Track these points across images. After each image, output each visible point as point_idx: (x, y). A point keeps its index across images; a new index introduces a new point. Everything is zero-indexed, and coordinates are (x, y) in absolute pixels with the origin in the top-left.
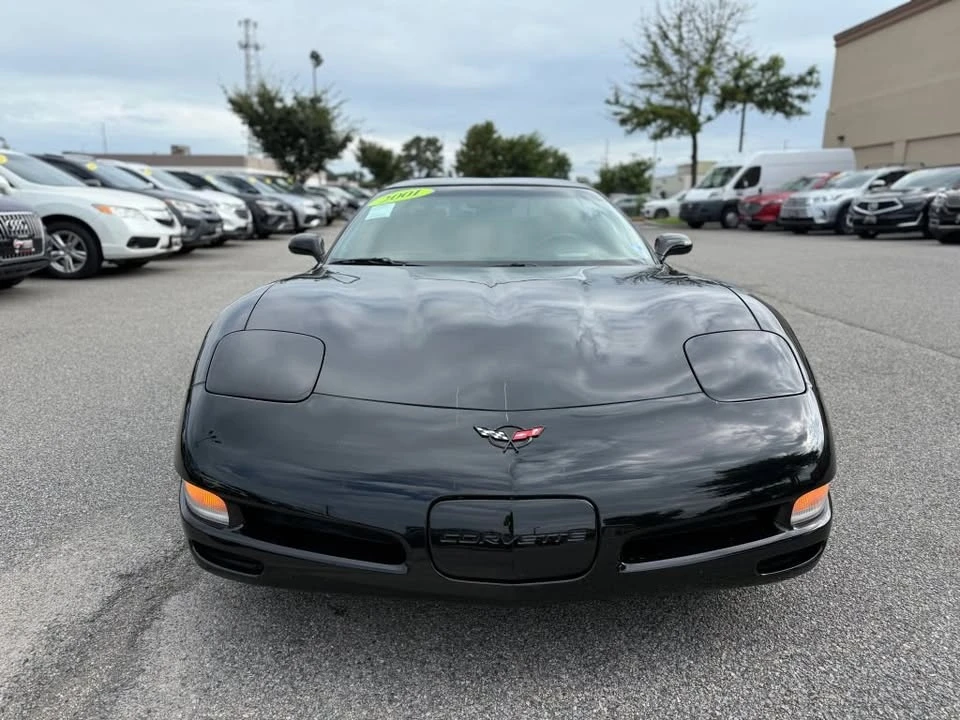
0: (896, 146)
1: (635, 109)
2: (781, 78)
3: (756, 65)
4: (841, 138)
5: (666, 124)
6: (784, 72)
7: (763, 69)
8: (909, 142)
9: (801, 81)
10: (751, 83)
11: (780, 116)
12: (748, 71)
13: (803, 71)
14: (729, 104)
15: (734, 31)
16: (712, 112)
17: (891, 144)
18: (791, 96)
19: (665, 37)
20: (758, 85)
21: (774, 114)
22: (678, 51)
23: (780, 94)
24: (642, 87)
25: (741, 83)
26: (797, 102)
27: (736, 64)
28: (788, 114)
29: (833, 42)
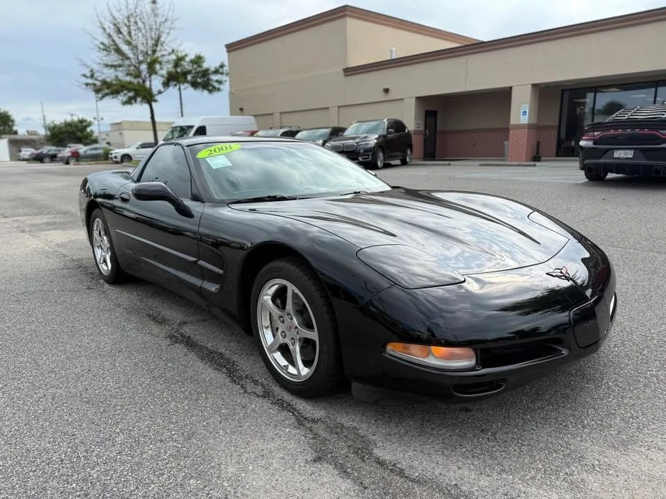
0: (275, 115)
1: (104, 82)
2: (204, 69)
3: (188, 59)
4: (241, 109)
5: (131, 94)
6: (205, 65)
7: (193, 62)
8: (281, 113)
9: (216, 72)
10: (185, 70)
11: (206, 92)
12: (183, 63)
13: (217, 64)
14: (172, 83)
15: (168, 34)
16: (161, 88)
17: (271, 114)
18: (212, 80)
19: (119, 31)
20: (190, 72)
21: (202, 91)
22: (129, 43)
23: (205, 79)
24: (107, 66)
25: (179, 70)
26: (216, 85)
27: (173, 57)
28: (210, 91)
29: (225, 49)
